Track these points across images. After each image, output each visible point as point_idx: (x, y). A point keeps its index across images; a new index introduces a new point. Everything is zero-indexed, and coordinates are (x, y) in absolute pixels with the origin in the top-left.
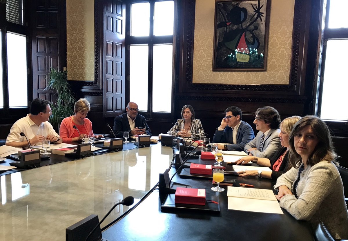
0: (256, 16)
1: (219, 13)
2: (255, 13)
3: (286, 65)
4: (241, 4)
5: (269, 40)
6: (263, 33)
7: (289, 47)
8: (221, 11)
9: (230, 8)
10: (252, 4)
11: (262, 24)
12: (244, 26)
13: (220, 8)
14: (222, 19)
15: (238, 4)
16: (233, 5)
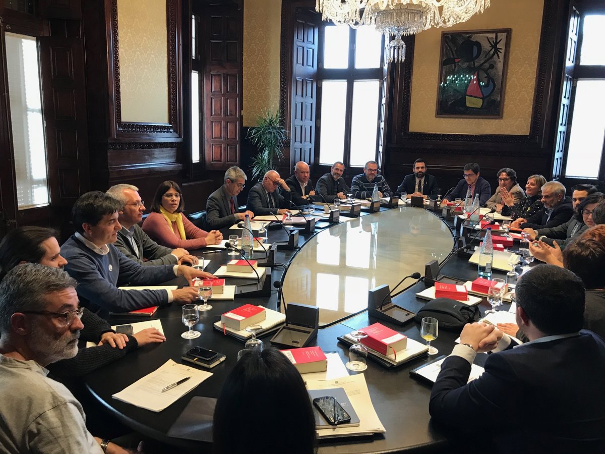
0: (492, 52)
1: (446, 47)
2: (491, 48)
3: (527, 112)
4: (474, 36)
5: (508, 80)
6: (501, 73)
7: (531, 91)
8: (448, 45)
9: (461, 41)
10: (487, 38)
11: (500, 62)
12: (476, 64)
13: (447, 40)
14: (450, 54)
15: (469, 37)
16: (464, 38)
